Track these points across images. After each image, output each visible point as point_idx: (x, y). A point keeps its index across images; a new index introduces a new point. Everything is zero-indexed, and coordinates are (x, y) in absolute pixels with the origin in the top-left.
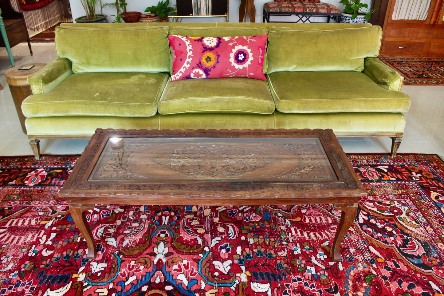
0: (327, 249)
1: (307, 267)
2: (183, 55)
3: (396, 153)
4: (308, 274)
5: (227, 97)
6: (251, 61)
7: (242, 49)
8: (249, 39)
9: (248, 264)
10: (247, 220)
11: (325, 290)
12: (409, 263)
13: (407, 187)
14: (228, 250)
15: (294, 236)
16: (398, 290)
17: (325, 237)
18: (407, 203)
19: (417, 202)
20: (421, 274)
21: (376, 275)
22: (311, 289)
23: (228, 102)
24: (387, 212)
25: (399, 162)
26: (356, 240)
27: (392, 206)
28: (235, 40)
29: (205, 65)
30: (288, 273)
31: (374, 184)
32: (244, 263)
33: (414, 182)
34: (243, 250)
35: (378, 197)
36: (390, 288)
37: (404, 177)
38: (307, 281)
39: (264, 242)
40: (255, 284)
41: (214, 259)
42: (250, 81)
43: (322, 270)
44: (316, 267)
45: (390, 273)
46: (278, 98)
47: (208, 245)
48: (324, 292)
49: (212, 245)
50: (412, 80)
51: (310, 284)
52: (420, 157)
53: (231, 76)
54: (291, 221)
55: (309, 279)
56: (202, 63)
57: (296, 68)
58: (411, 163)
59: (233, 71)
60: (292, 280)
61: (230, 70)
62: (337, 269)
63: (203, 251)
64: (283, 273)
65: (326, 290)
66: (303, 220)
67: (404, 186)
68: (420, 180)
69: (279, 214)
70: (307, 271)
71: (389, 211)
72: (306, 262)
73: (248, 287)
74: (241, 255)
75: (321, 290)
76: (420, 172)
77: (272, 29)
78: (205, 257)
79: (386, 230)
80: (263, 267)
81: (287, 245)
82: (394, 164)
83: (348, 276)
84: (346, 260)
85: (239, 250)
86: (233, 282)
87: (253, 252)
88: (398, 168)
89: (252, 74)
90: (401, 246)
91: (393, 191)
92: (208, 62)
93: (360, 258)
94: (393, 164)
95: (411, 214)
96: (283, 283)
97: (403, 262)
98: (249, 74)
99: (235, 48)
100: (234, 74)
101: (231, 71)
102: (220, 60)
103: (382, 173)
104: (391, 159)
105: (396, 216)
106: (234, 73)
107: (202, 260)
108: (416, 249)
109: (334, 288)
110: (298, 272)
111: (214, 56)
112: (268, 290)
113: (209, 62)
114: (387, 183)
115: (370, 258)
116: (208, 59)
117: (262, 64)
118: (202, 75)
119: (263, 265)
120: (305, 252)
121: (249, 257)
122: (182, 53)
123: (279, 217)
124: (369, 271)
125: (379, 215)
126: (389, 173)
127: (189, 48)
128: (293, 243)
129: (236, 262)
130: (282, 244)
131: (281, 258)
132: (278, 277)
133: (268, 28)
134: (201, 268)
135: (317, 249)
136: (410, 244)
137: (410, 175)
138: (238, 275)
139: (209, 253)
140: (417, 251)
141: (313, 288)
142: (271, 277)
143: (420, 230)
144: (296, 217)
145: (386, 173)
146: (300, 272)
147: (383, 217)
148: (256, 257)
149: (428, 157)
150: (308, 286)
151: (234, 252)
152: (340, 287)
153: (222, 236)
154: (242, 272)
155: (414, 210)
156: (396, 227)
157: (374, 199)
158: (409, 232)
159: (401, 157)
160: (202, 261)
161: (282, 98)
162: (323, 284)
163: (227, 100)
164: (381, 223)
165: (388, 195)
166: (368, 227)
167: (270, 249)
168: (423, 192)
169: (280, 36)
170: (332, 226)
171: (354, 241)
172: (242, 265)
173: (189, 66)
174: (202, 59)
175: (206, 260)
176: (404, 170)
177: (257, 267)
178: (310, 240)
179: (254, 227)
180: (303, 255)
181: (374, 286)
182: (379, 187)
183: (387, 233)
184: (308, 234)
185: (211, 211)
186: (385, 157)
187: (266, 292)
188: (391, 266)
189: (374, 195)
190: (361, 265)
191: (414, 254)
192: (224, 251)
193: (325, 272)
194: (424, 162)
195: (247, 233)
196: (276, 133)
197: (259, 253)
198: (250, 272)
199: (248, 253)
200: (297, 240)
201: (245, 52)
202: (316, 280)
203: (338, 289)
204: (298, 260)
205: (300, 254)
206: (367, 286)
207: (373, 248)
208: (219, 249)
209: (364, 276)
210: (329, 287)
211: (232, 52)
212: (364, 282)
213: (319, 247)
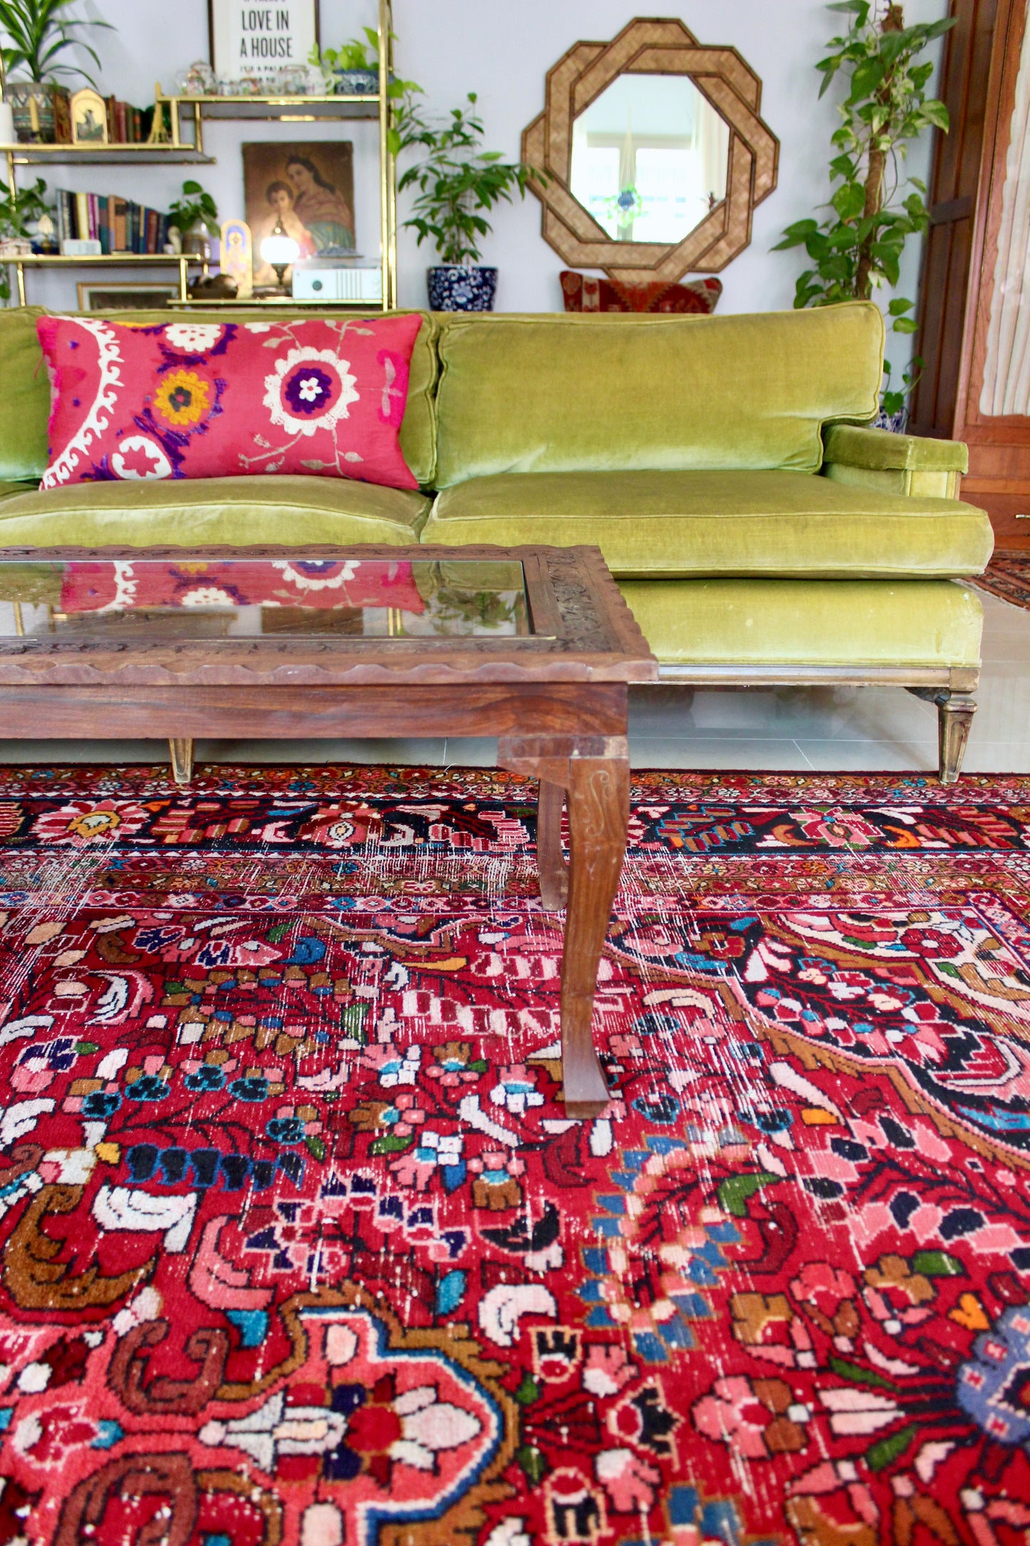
0: (555, 1069)
1: (427, 1135)
2: (83, 384)
3: (958, 774)
4: (418, 1165)
6: (351, 407)
7: (313, 362)
8: (344, 328)
9: (129, 1117)
10: (211, 961)
11: (485, 1232)
12: (967, 1130)
13: (996, 869)
14: (57, 1062)
15: (408, 1021)
16: (887, 1237)
18: (990, 920)
20: (1018, 1171)
21: (783, 1173)
22: (411, 1225)
23: (219, 520)
24: (888, 948)
25: (974, 796)
26: (710, 1040)
27: (917, 926)
28: (291, 329)
29: (167, 419)
30: (312, 1155)
31: (851, 858)
32: (109, 1113)
34: (133, 1063)
35: (858, 897)
36: (843, 1232)
37: (987, 839)
38: (401, 1195)
39: (253, 1039)
40: (121, 1194)
43: (500, 1150)
44: (474, 1137)
45: (859, 1167)
48: (477, 1242)
51: (412, 1203)
53: (273, 465)
54: (412, 972)
55: (411, 1186)
56: (154, 413)
57: (545, 456)
58: (1022, 800)
59: (275, 445)
60: (324, 1186)
61: (265, 437)
62: (578, 1151)
64: (291, 1156)
65: (492, 1235)
66: (473, 968)
67: (985, 868)
69: (369, 947)
70: (416, 1152)
71: (899, 942)
72: (428, 1116)
73: (75, 1209)
75: (461, 1233)
79: (871, 1008)
80: (197, 1130)
81: (358, 1053)
82: (950, 802)
83: (631, 1178)
84: (639, 1115)
85: (113, 1062)
86: (10, 1184)
87: (178, 1071)
88: (964, 813)
89: (353, 457)
90: (935, 1064)
91: (932, 881)
92: (177, 408)
93: (714, 1108)
94: (943, 801)
95: (1002, 953)
96: (270, 1198)
97: (933, 1127)
98: (342, 458)
99: (285, 358)
100: (280, 455)
101: (267, 445)
102: (225, 402)
103: (889, 828)
104: (938, 787)
106: (282, 451)
108: (1010, 1074)
109: (537, 1227)
110: (370, 1156)
111: (204, 385)
112: (175, 1225)
113: (183, 409)
114: (906, 857)
115: (764, 1108)
116: (181, 397)
117: (393, 420)
118: (157, 460)
119: (199, 1124)
121: (147, 1088)
122: (81, 375)
123: (366, 954)
124: (748, 1157)
125: (849, 957)
127: (109, 354)
128: (391, 1047)
129: (74, 1105)
130: (333, 1047)
131: (304, 1099)
132: (254, 1171)
135: (503, 1070)
136: (983, 1056)
137: (1015, 834)
138: (54, 1156)
140: (1013, 1085)
141: (423, 1222)
142: (218, 1169)
144: (445, 957)
145: (910, 828)
146: (379, 1154)
147: (863, 962)
148: (184, 1091)
150: (400, 1215)
151: (89, 1066)
152: (568, 1225)
153: (62, 1012)
154: (83, 1146)
155: (1019, 941)
156: (924, 996)
157: (836, 906)
158: (981, 1014)
159: (985, 782)
162: (485, 1208)
164: (850, 983)
165: (903, 893)
166: (786, 995)
167: (266, 1066)
169: (482, 337)
170: (607, 991)
171: (703, 1042)
172: (98, 1120)
173: (105, 424)
174: (157, 396)
176: (993, 819)
177: (166, 1128)
178: (478, 1037)
179: (232, 984)
180: (423, 1089)
181: (762, 1223)
182: (867, 867)
183: (875, 1015)
184: (480, 1017)
185: (64, 931)
186: (914, 782)
187: (163, 1232)
188: (872, 1140)
189: (842, 893)
190: (709, 1135)
191: (994, 1092)
192: (36, 1064)
193: (510, 1158)
195: (185, 1003)
197: (207, 1078)
198: (122, 1149)
199: (151, 1074)
200: (416, 1036)
201: (325, 372)
202: (449, 1193)
203: (558, 1233)
204: (391, 1108)
205: (408, 1085)
206: (724, 1222)
207: (792, 1072)
208: (20, 1056)
209: (717, 1180)
210: (512, 1221)
211: (274, 372)
212: (711, 1204)
213: (517, 1062)
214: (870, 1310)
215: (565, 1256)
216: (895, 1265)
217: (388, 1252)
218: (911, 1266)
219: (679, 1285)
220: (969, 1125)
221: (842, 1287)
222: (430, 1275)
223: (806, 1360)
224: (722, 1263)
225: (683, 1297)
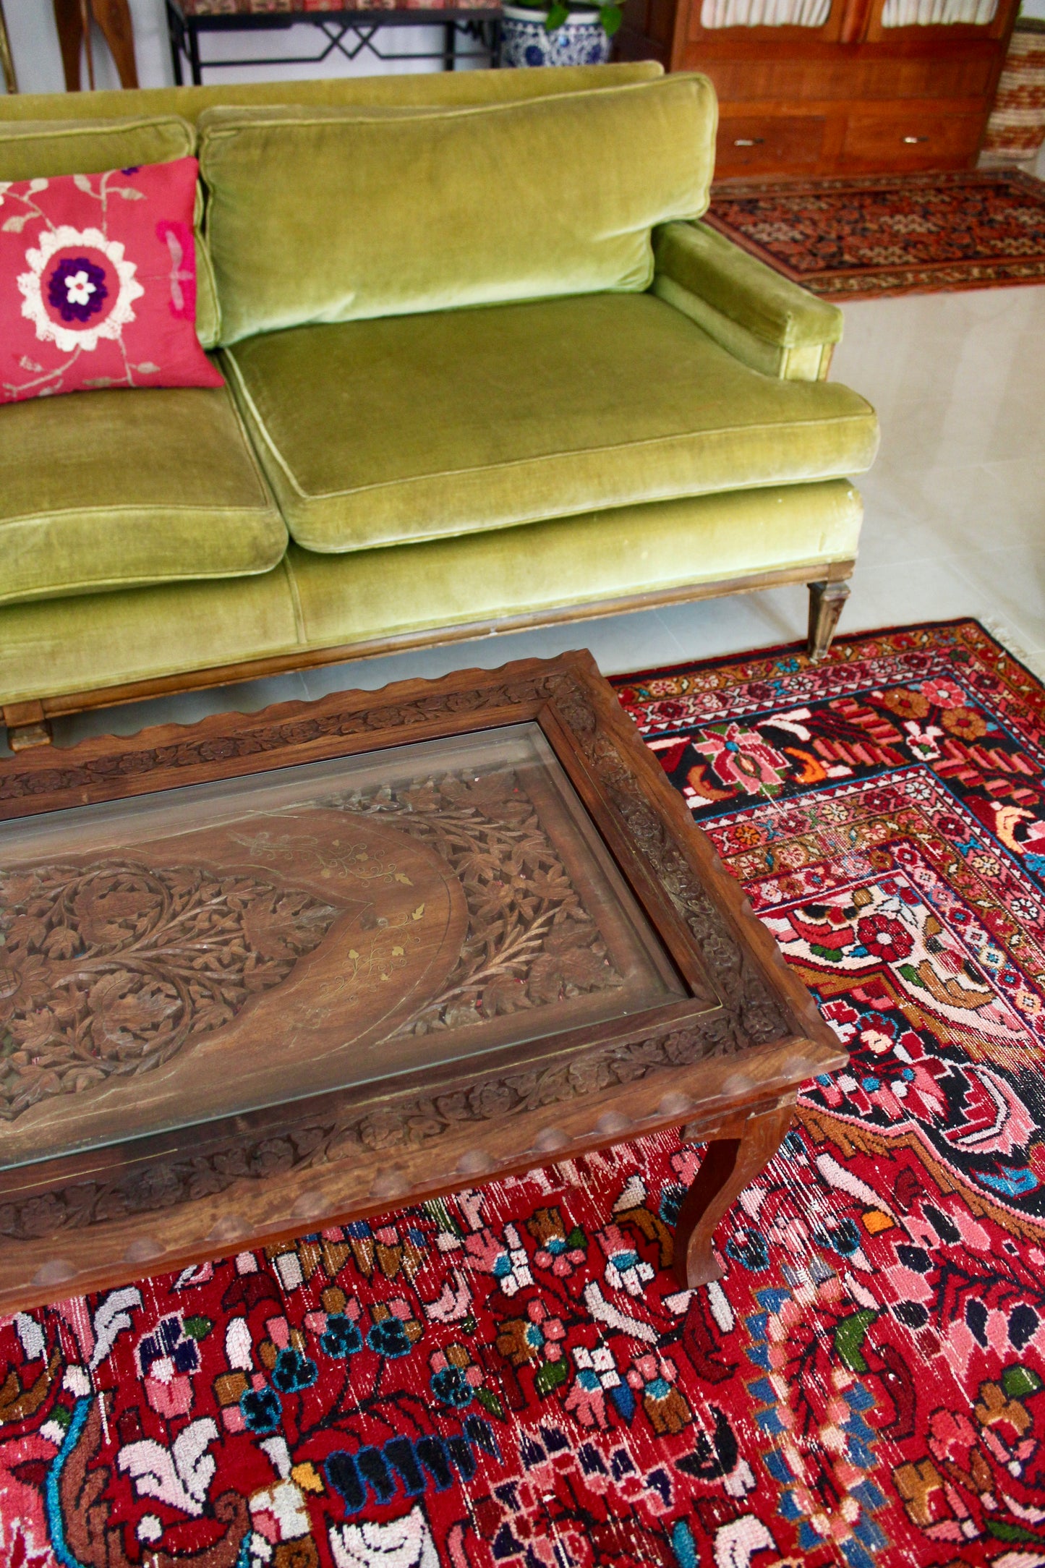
0: (643, 1219)
1: (578, 1352)
3: (829, 642)
4: (587, 1395)
5: (37, 522)
6: (136, 305)
7: (74, 248)
8: (104, 192)
9: (298, 1420)
11: (679, 1464)
12: (992, 1204)
13: (901, 800)
14: (183, 1359)
16: (976, 1360)
17: (621, 1159)
18: (921, 887)
19: (953, 869)
21: (876, 1307)
22: (618, 1478)
23: (49, 545)
24: (853, 954)
25: (847, 679)
27: (866, 912)
28: (33, 198)
30: (492, 1415)
31: (774, 812)
32: (276, 1419)
33: (923, 772)
34: (260, 1338)
35: (802, 878)
36: (943, 1365)
37: (879, 751)
38: (592, 1441)
39: (353, 1258)
40: (351, 1532)
41: (125, 1436)
42: (143, 406)
43: (646, 1352)
44: (616, 1338)
45: (928, 1277)
46: (294, 482)
47: (78, 1352)
48: (679, 1479)
49: (102, 1349)
50: (810, 281)
51: (607, 1451)
52: (916, 640)
53: (46, 391)
55: (595, 1427)
57: (354, 305)
58: (890, 677)
59: (49, 368)
60: (523, 1453)
61: (34, 359)
62: (708, 1329)
63: (61, 1403)
64: (474, 1420)
65: (685, 1464)
67: (890, 802)
68: (942, 758)
70: (579, 1381)
71: (858, 943)
72: (566, 1324)
74: (255, 1371)
75: (660, 1471)
76: (934, 716)
77: (217, 121)
78: (75, 1433)
79: (868, 1053)
80: (371, 1414)
81: (461, 1252)
82: (828, 693)
83: (764, 1353)
84: (737, 1265)
85: (238, 1341)
86: (239, 1558)
87: (307, 1334)
88: (847, 709)
89: (148, 367)
90: (942, 1119)
91: (853, 834)
93: (791, 1234)
94: (822, 693)
95: (946, 938)
96: (483, 1485)
97: (965, 1206)
98: (134, 372)
99: (38, 246)
100: (56, 379)
101: (39, 368)
103: (790, 750)
104: (810, 667)
105: (893, 966)
106: (58, 372)
107: (59, 1461)
108: (1001, 1117)
109: (716, 1440)
110: (541, 1398)
114: (821, 798)
115: (831, 1222)
117: (188, 314)
119: (369, 1404)
120: (550, 1269)
121: (292, 1370)
124: (843, 1294)
125: (826, 978)
126: (818, 745)
128: (487, 1232)
129: (237, 1419)
130: (437, 1253)
131: (445, 1334)
132: (453, 1455)
133: (193, 117)
134: (63, 1518)
135: (602, 1238)
136: (974, 1098)
137: (898, 738)
138: (259, 1501)
139: (90, 1406)
140: (1007, 1131)
141: (626, 1470)
142: (421, 1465)
143: (994, 1011)
145: (807, 746)
146: (547, 1392)
147: (841, 984)
148: (329, 1363)
149: (946, 638)
150: (603, 1470)
151: (219, 1362)
152: (739, 1429)
154: (278, 1477)
155: (954, 912)
156: (905, 1022)
157: (787, 896)
158: (955, 1036)
159: (848, 652)
160: (62, 1470)
161: (313, 483)
162: (667, 1433)
163: (38, 539)
164: (842, 1019)
165: (837, 861)
167: (386, 1299)
168: (965, 814)
169: (256, 153)
172: (271, 1435)
175: (81, 1456)
176: (874, 717)
177: (343, 1423)
178: (559, 1197)
180: (544, 1288)
181: (881, 1375)
182: (792, 824)
183: (874, 1062)
186: (786, 665)
188: (925, 1238)
189: (784, 872)
190: (803, 1275)
191: (995, 1146)
192: (163, 1369)
193: (659, 1362)
194: (938, 662)
196: (316, 729)
197: (341, 1335)
198: (317, 1469)
199: (285, 1347)
200: (503, 1209)
201: (94, 261)
202: (629, 1423)
203: (736, 1444)
204: (529, 1325)
205: (529, 1286)
206: (854, 1382)
207: (836, 1165)
208: (138, 1361)
209: (830, 1331)
210: (694, 1441)
211: (27, 269)
212: (837, 1364)
213: (608, 1224)
214: (993, 1455)
215: (754, 1471)
216: (992, 1392)
217: (614, 1519)
218: (1005, 1392)
219: (851, 1477)
220: (990, 1196)
221: (965, 1436)
222: (660, 1532)
223: (970, 1529)
224: (871, 1438)
225: (858, 1487)
